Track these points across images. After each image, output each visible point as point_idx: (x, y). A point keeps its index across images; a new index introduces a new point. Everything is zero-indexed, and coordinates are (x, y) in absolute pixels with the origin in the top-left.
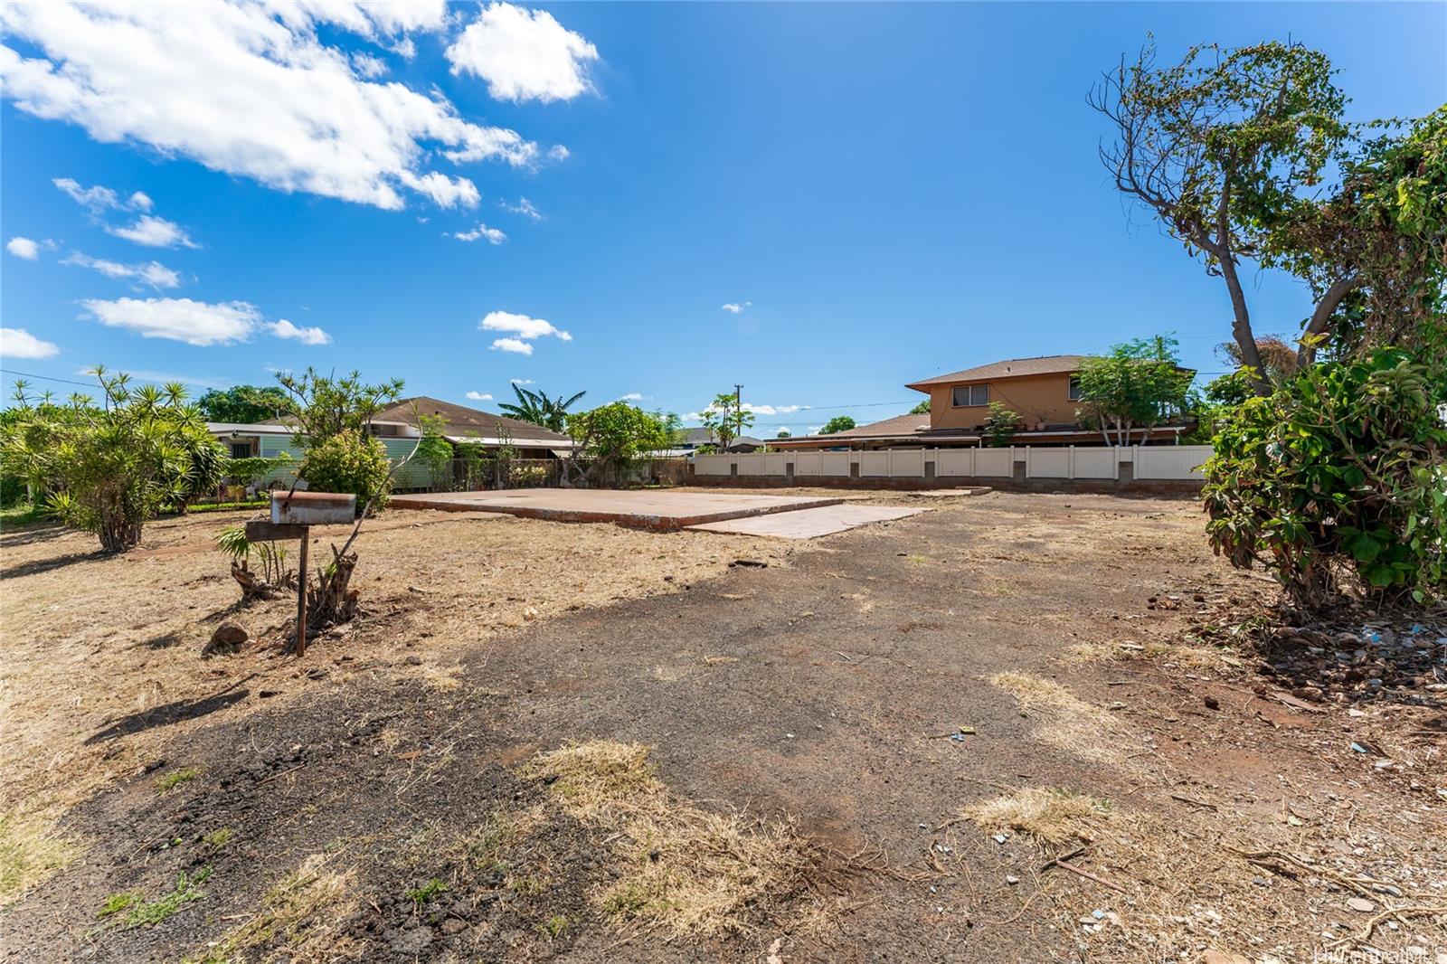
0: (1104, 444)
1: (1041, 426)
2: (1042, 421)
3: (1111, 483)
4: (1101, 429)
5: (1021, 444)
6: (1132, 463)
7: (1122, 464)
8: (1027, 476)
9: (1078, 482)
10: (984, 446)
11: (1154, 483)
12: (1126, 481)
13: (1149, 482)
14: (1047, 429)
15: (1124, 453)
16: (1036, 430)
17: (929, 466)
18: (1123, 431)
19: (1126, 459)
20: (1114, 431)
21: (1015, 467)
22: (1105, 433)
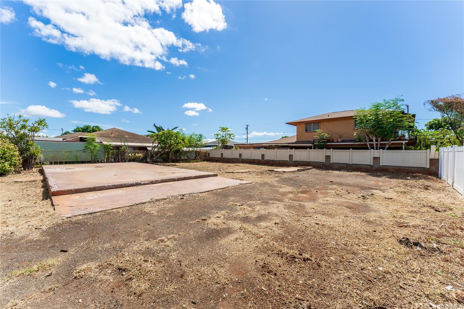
0: (367, 149)
1: (340, 140)
2: (340, 138)
3: (369, 167)
4: (366, 141)
5: (328, 148)
6: (379, 158)
7: (375, 158)
8: (331, 162)
9: (354, 165)
10: (314, 148)
11: (390, 168)
12: (376, 166)
13: (388, 167)
14: (343, 141)
15: (376, 153)
16: (338, 142)
17: (291, 156)
18: (377, 143)
19: (377, 155)
20: (372, 143)
21: (326, 158)
22: (368, 143)
